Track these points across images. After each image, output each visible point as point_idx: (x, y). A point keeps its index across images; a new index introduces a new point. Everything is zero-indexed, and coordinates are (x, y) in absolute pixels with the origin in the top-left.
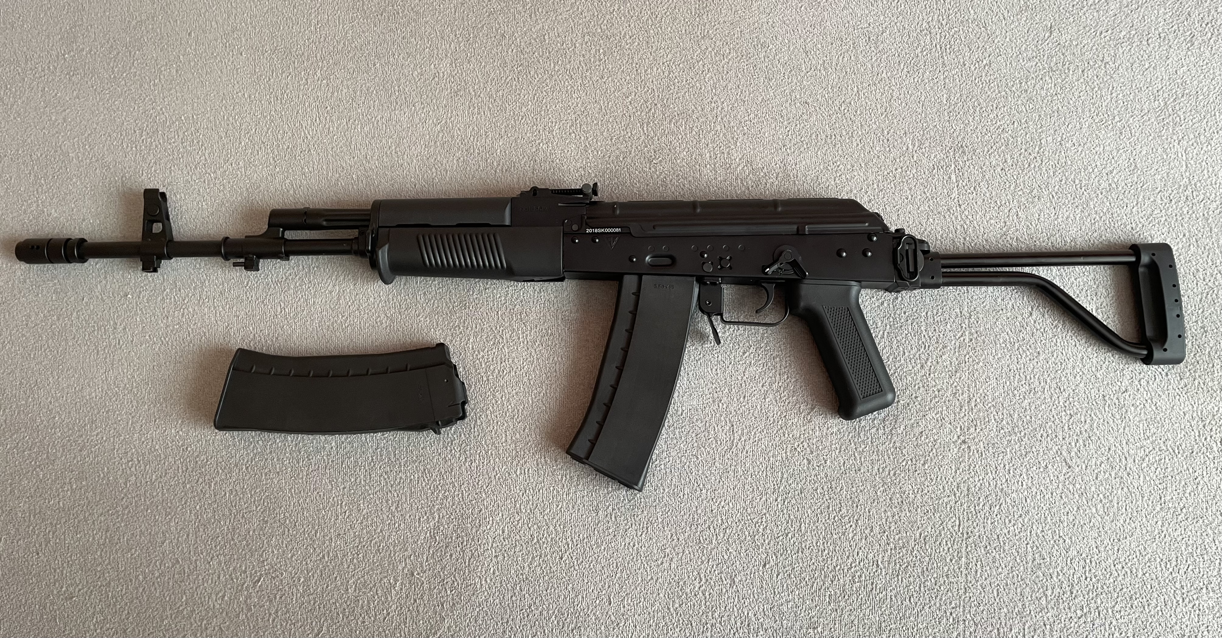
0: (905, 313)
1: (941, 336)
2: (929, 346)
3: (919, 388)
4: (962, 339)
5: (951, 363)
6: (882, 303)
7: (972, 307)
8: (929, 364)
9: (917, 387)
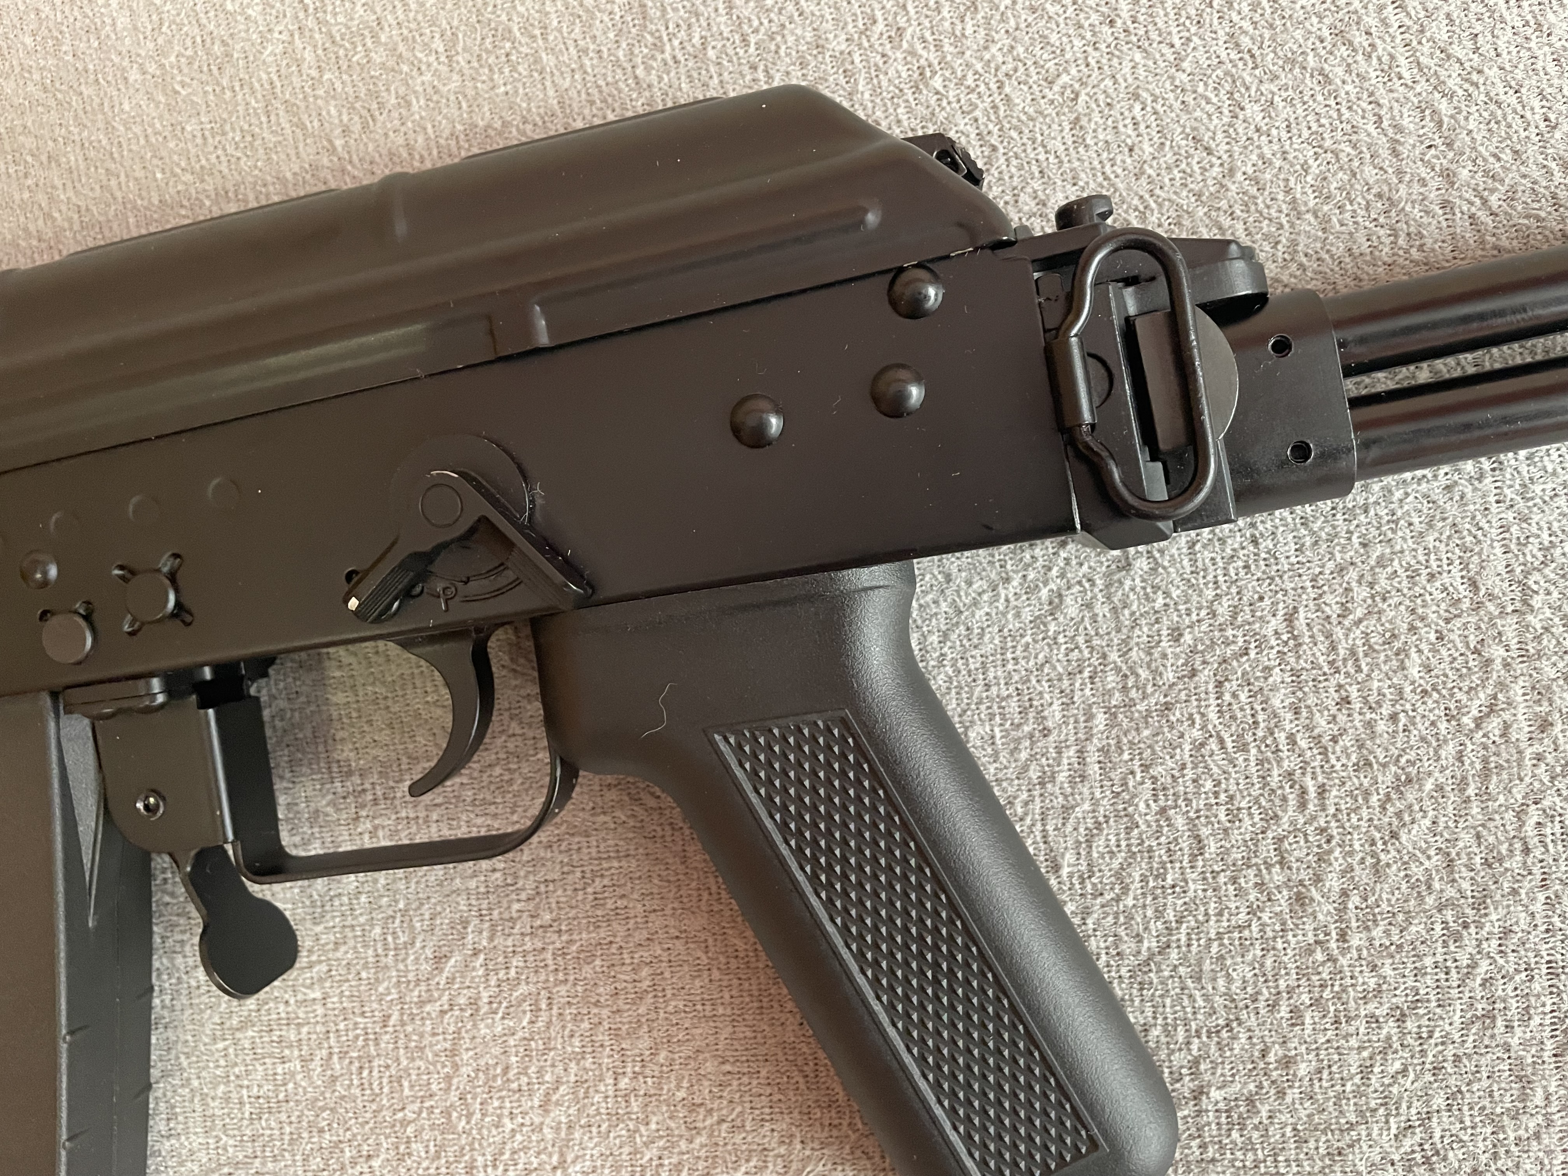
0: (1176, 635)
1: (1381, 726)
2: (1322, 791)
3: (1296, 1013)
4: (1494, 725)
5: (1450, 864)
6: (1056, 603)
7: (1533, 547)
8: (1333, 883)
9: (1284, 1011)
